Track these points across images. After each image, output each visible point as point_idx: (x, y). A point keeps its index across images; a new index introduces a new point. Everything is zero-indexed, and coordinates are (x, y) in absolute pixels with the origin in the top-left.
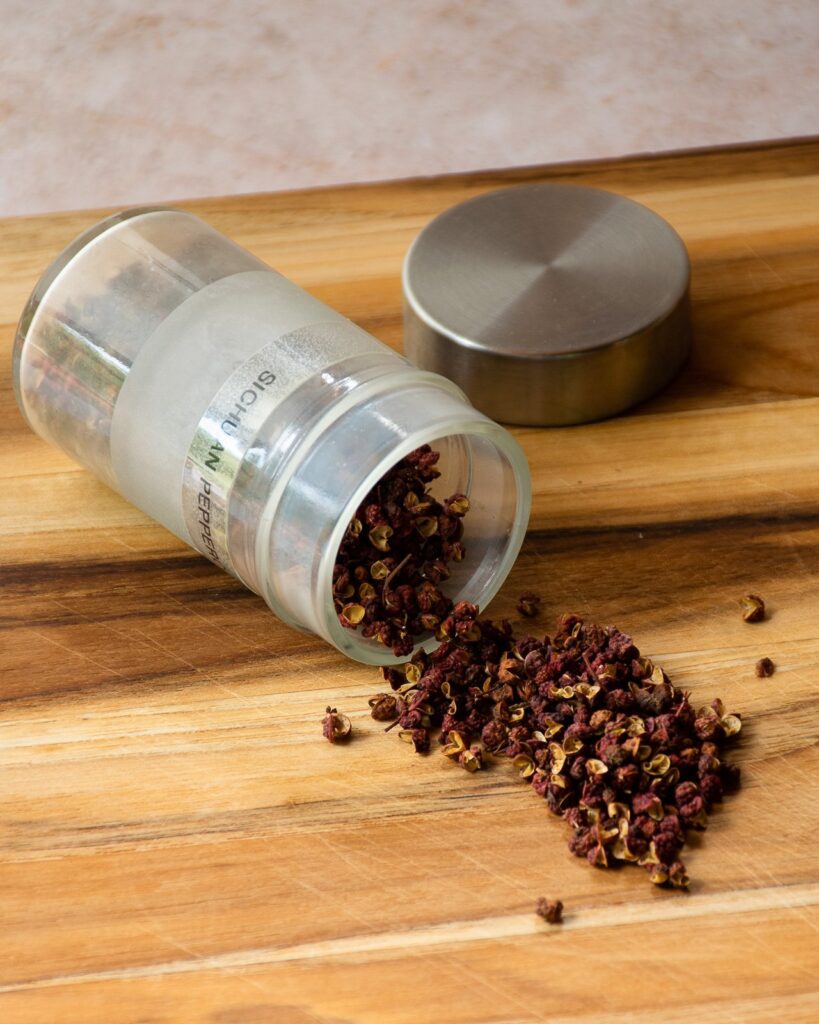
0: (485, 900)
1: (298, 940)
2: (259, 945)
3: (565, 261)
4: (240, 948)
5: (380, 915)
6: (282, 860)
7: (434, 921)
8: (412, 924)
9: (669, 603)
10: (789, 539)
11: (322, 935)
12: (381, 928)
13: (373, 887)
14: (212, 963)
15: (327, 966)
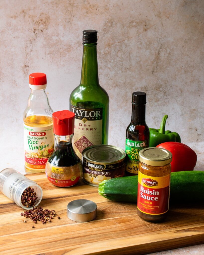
0: (29, 229)
1: (11, 234)
2: (7, 234)
3: (84, 205)
4: (5, 235)
5: (18, 231)
6: (8, 228)
7: (24, 231)
8: (22, 232)
9: (43, 205)
10: (54, 200)
11: (13, 233)
12: (19, 232)
13: (17, 229)
14: (2, 236)
15: (14, 236)
